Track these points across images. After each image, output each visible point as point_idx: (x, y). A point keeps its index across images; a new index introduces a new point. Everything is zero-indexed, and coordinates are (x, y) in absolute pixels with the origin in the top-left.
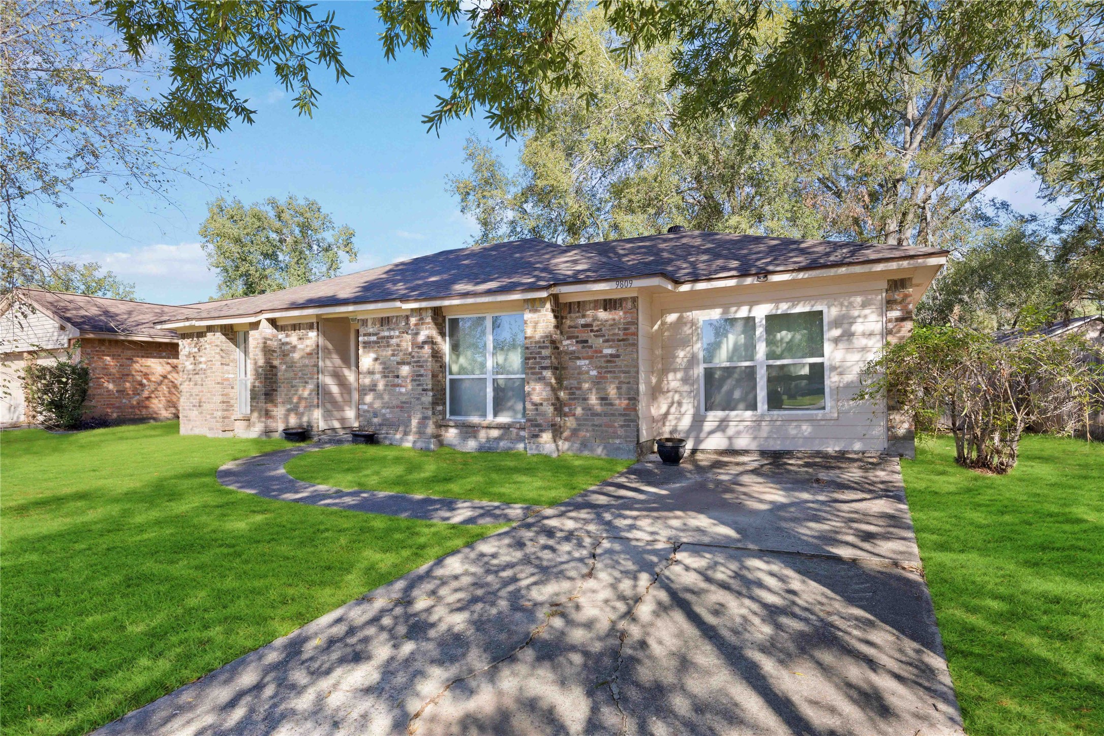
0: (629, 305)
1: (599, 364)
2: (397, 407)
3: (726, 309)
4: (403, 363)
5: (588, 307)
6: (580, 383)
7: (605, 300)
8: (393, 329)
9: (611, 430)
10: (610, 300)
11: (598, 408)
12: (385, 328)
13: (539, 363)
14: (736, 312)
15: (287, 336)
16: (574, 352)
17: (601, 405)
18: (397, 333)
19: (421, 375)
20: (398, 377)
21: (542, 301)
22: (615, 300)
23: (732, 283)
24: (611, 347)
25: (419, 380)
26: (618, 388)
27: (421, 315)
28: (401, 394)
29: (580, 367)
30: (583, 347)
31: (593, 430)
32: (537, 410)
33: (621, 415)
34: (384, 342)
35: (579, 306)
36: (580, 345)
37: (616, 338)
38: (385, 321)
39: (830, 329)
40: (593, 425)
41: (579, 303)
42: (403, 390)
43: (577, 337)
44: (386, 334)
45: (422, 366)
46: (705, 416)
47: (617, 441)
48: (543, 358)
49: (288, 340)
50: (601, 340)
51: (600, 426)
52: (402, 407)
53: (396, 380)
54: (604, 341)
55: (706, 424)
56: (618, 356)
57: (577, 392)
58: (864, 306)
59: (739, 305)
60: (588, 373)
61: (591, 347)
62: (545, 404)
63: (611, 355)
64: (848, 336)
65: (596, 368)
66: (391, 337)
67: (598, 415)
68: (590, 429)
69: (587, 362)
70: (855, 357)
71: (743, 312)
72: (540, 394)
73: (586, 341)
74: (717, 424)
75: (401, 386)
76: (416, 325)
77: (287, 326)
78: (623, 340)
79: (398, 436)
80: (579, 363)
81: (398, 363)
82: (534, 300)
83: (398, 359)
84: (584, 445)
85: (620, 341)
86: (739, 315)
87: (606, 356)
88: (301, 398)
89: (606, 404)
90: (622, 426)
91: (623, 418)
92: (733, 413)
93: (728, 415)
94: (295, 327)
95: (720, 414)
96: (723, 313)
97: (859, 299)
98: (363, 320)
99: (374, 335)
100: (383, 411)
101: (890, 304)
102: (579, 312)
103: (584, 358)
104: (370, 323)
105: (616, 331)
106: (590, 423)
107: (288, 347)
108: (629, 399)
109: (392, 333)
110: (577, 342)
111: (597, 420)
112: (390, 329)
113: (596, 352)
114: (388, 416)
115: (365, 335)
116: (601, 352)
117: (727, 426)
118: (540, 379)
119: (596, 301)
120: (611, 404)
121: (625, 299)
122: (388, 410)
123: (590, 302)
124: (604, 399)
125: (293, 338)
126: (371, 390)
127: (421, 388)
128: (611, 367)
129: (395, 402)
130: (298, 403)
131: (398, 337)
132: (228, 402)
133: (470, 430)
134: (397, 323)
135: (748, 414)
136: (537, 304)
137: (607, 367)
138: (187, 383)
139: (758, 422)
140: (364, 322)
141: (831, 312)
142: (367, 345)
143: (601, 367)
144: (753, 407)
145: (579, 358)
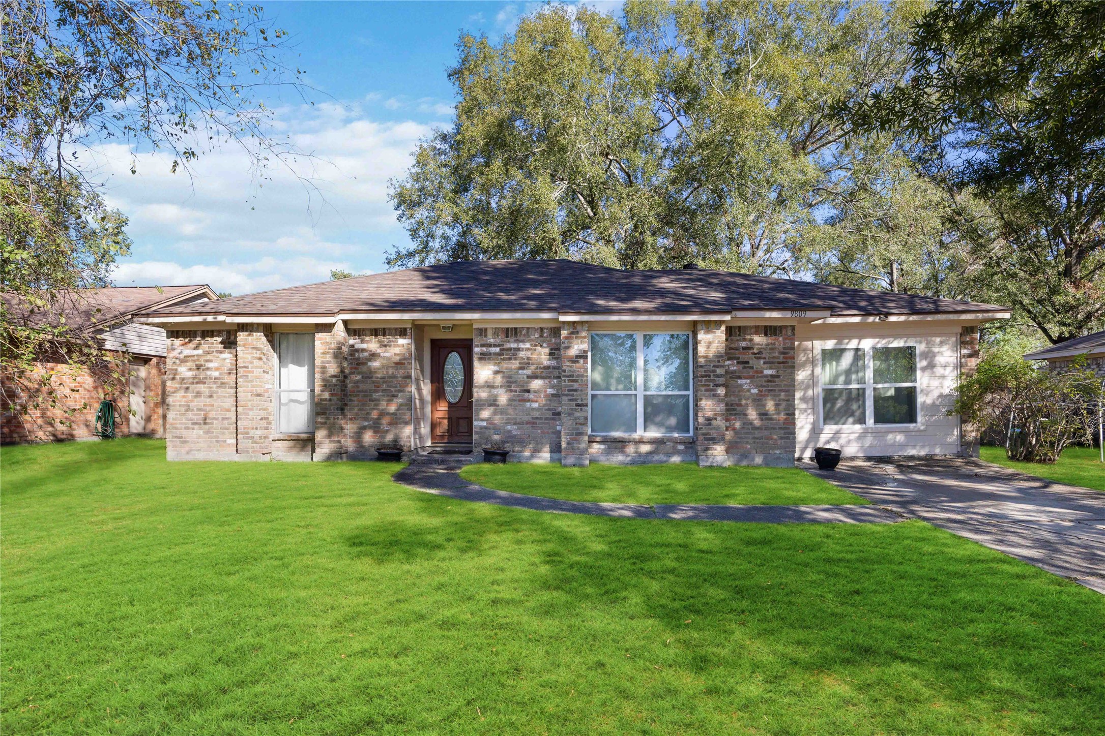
0: (790, 332)
1: (760, 384)
2: (527, 423)
3: (840, 340)
4: (534, 377)
5: (749, 331)
6: (740, 400)
7: (766, 327)
8: (523, 341)
9: (771, 442)
10: (771, 327)
11: (757, 423)
12: (512, 339)
13: (714, 381)
14: (847, 343)
15: (362, 342)
16: (735, 371)
17: (762, 420)
18: (528, 345)
19: (576, 390)
20: (528, 391)
21: (718, 324)
22: (775, 328)
23: (857, 320)
24: (771, 368)
25: (572, 395)
26: (777, 405)
27: (575, 328)
28: (533, 409)
29: (741, 385)
30: (745, 368)
31: (754, 442)
32: (710, 424)
33: (781, 428)
34: (508, 354)
35: (739, 331)
36: (741, 366)
37: (776, 360)
38: (512, 332)
39: (920, 360)
40: (754, 438)
41: (740, 327)
42: (535, 405)
43: (738, 358)
44: (514, 346)
45: (576, 381)
46: (822, 430)
47: (778, 452)
48: (718, 376)
49: (364, 346)
50: (762, 361)
51: (762, 438)
52: (534, 423)
53: (526, 394)
54: (764, 363)
55: (822, 436)
56: (778, 377)
57: (738, 408)
58: (942, 343)
59: (850, 338)
60: (749, 391)
61: (752, 368)
62: (719, 418)
63: (772, 376)
64: (931, 366)
65: (757, 386)
66: (518, 349)
67: (758, 428)
68: (751, 441)
69: (748, 381)
70: (935, 383)
71: (853, 344)
72: (712, 410)
73: (747, 363)
74: (831, 435)
75: (533, 401)
76: (566, 338)
77: (364, 330)
78: (783, 363)
79: (527, 453)
80: (739, 381)
81: (529, 377)
82: (710, 322)
83: (528, 372)
84: (744, 456)
85: (779, 363)
86: (849, 347)
87: (766, 376)
88: (383, 414)
89: (767, 419)
90: (781, 438)
91: (782, 431)
92: (844, 427)
93: (840, 429)
94: (375, 332)
95: (835, 427)
96: (836, 344)
97: (938, 340)
98: (481, 330)
99: (495, 346)
100: (509, 427)
101: (963, 344)
102: (739, 335)
103: (746, 378)
104: (490, 333)
105: (776, 354)
106: (751, 436)
107: (366, 354)
108: (787, 414)
109: (521, 345)
110: (738, 363)
111: (757, 434)
112: (517, 341)
113: (757, 372)
114: (515, 433)
115: (482, 346)
116: (762, 372)
117: (839, 438)
118: (714, 395)
119: (757, 327)
120: (771, 419)
121: (786, 327)
122: (515, 427)
123: (751, 327)
124: (763, 415)
125: (372, 344)
126: (490, 405)
127: (574, 403)
128: (772, 386)
129: (526, 419)
130: (379, 419)
131: (528, 349)
132: (268, 418)
133: (619, 445)
134: (527, 334)
135: (858, 427)
136: (712, 325)
137: (768, 386)
138: (182, 393)
139: (865, 433)
140: (482, 332)
141: (920, 348)
142: (484, 357)
143: (762, 386)
144: (862, 420)
145: (740, 378)
